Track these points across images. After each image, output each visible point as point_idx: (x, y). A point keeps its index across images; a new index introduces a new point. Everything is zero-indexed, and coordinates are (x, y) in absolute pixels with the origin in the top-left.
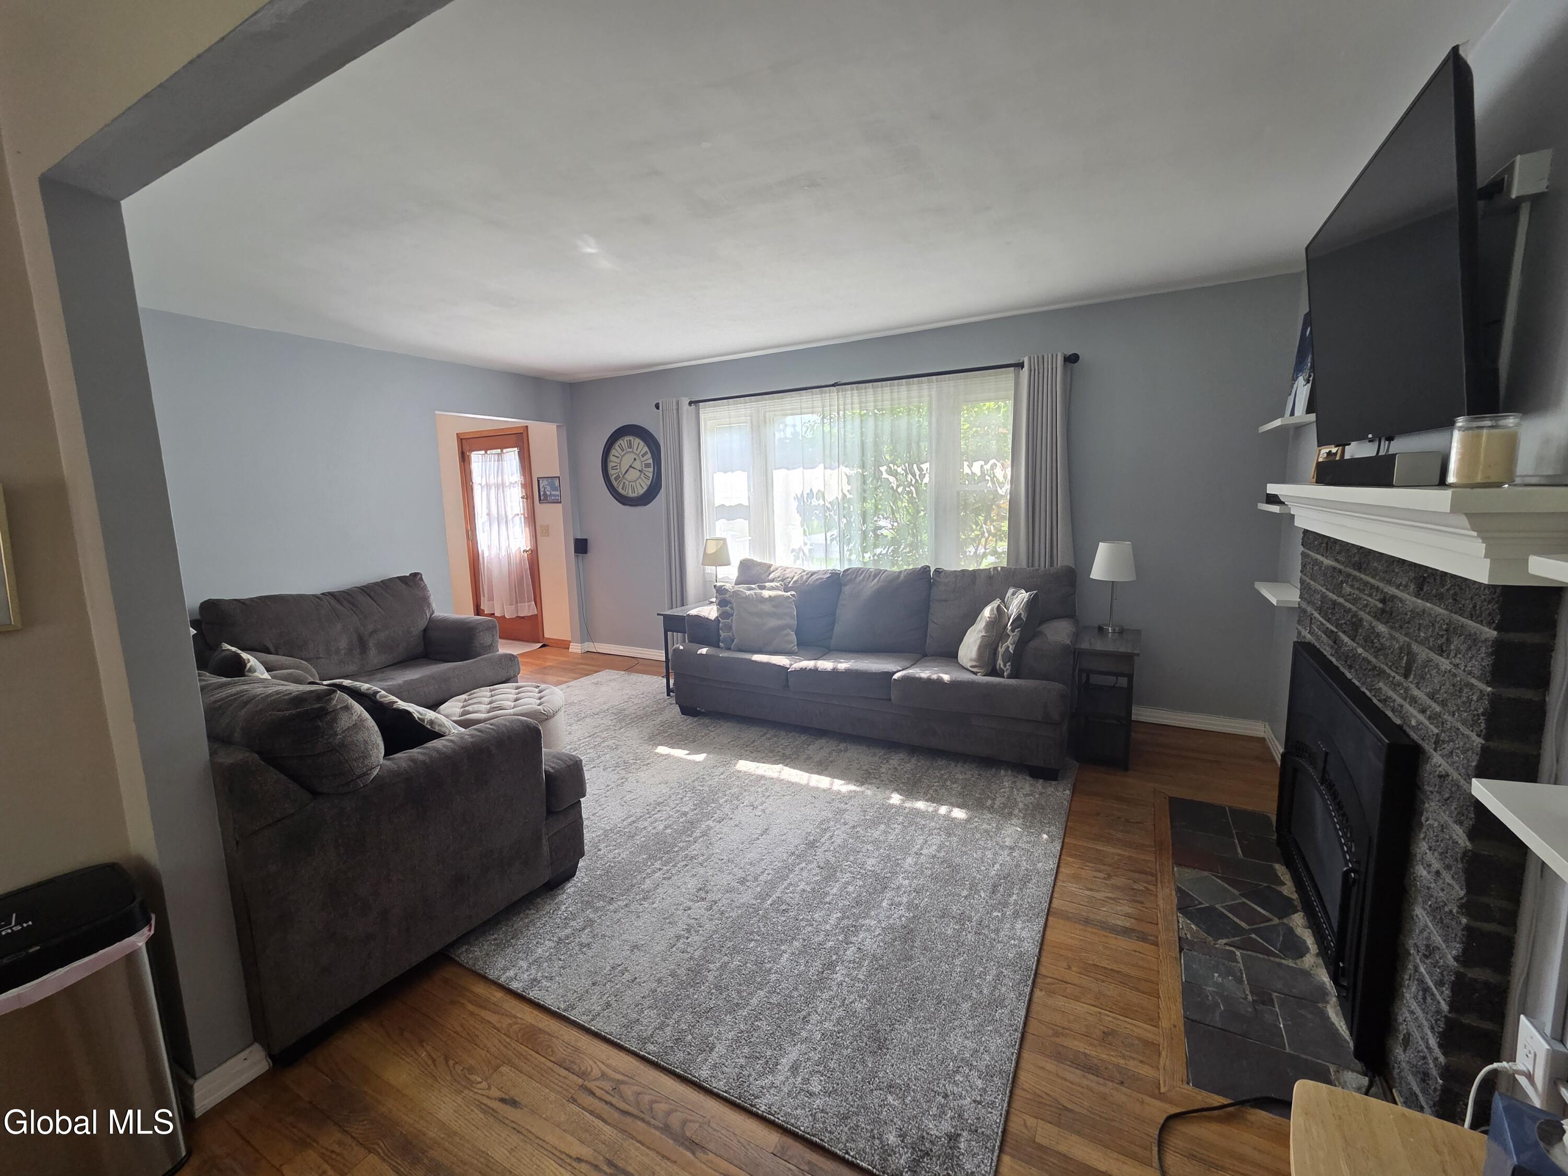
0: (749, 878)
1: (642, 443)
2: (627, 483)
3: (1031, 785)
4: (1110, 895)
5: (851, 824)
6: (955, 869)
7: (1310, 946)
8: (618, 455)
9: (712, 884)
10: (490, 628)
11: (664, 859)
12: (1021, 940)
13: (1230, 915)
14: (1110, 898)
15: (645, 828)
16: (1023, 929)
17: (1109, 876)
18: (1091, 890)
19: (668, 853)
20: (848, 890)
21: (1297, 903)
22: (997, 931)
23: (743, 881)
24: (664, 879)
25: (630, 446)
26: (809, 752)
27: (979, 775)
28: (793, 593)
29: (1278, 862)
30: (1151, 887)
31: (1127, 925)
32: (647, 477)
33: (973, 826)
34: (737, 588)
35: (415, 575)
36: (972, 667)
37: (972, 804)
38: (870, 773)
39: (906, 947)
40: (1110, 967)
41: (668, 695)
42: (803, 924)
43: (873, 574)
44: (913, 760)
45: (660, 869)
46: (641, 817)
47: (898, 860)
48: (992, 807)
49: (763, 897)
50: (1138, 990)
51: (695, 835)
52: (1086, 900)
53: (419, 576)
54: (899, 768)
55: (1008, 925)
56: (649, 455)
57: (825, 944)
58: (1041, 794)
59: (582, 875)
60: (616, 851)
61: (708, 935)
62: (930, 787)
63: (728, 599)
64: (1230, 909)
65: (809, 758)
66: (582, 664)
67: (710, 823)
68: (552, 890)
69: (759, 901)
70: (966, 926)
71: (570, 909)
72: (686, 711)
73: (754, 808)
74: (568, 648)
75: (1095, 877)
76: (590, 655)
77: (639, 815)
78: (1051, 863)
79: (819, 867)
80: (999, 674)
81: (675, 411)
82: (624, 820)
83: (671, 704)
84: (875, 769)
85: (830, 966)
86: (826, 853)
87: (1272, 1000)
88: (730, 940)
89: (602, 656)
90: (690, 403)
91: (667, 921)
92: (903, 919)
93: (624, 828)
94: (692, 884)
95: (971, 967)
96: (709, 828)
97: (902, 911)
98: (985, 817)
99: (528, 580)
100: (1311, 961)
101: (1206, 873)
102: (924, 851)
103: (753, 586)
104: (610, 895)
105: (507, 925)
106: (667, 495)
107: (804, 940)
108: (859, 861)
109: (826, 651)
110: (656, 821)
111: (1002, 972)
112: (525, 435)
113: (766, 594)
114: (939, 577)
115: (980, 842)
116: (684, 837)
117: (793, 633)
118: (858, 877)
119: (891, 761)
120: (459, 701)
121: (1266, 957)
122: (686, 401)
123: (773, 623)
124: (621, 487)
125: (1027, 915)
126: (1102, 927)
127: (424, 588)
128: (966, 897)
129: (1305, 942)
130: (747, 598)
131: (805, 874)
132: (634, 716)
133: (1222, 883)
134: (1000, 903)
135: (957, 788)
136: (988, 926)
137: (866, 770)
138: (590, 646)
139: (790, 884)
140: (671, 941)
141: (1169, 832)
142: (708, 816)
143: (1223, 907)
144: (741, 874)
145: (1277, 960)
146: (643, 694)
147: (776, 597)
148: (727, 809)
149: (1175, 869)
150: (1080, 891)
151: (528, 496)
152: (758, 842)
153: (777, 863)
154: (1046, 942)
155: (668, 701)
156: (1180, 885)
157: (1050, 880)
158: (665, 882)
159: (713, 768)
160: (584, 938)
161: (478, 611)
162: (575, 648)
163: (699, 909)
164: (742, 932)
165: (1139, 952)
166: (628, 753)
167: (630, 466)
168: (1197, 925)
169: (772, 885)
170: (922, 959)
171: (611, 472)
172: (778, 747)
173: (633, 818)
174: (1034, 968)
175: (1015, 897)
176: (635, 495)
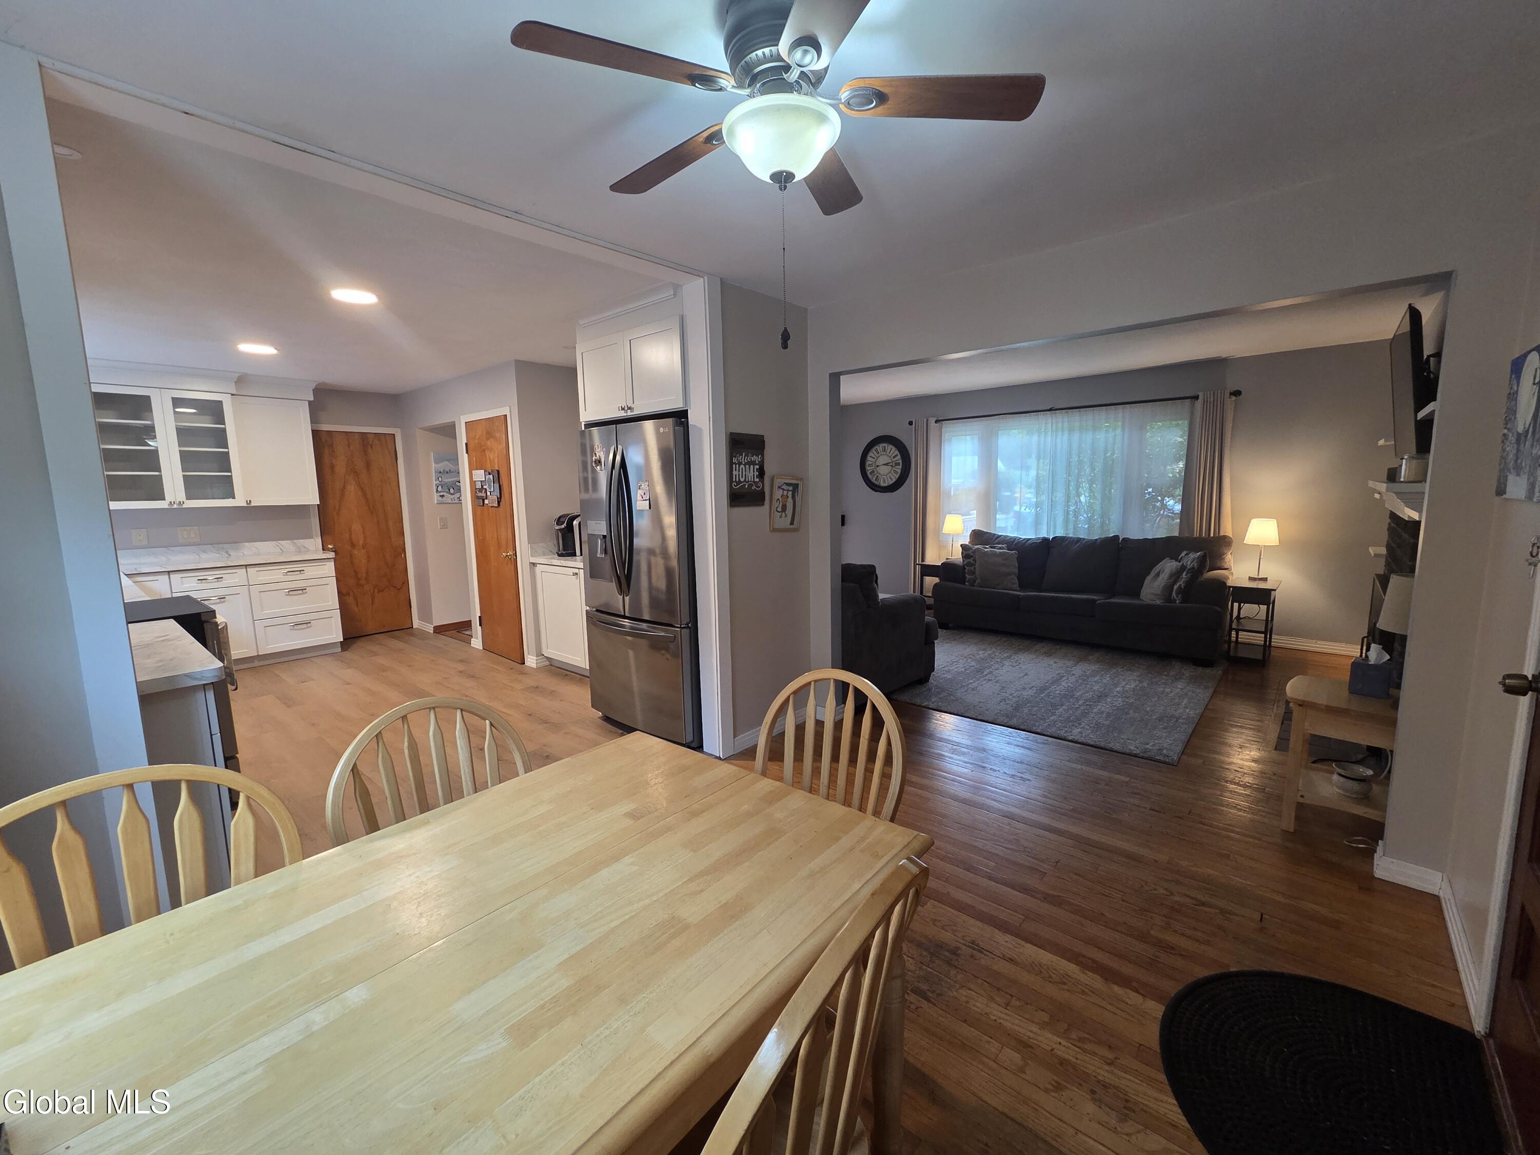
0: (1026, 688)
1: (894, 448)
2: (880, 476)
3: (1194, 671)
6: (1147, 693)
8: (874, 456)
9: (1007, 688)
11: (973, 679)
12: (1189, 714)
22: (1175, 711)
23: (1023, 689)
24: (979, 685)
25: (884, 450)
28: (1016, 551)
32: (897, 473)
33: (1156, 680)
34: (975, 546)
36: (1155, 596)
38: (1082, 659)
42: (1065, 702)
43: (1076, 539)
45: (974, 682)
47: (1112, 688)
48: (1168, 675)
49: (1038, 694)
51: (985, 673)
54: (1101, 657)
56: (899, 457)
57: (1080, 708)
58: (1201, 672)
59: (932, 681)
60: (944, 676)
63: (970, 554)
65: (1037, 650)
67: (991, 670)
78: (1207, 694)
79: (1065, 687)
80: (1174, 603)
81: (924, 427)
84: (1085, 657)
85: (1086, 713)
86: (1067, 684)
90: (937, 422)
97: (1119, 702)
103: (984, 546)
106: (915, 481)
107: (1068, 706)
108: (1088, 687)
110: (957, 667)
113: (997, 551)
114: (1127, 542)
115: (1161, 686)
116: (979, 673)
117: (1016, 576)
118: (1090, 691)
119: (1094, 655)
122: (932, 420)
123: (1002, 570)
124: (874, 478)
125: (1192, 708)
128: (1156, 701)
130: (985, 554)
131: (1058, 689)
134: (1176, 704)
137: (1079, 657)
139: (1051, 691)
142: (988, 667)
144: (1021, 686)
147: (1004, 554)
148: (997, 666)
152: (1024, 678)
153: (1039, 684)
157: (1206, 700)
159: (977, 651)
167: (883, 464)
169: (1041, 691)
170: (1134, 714)
171: (868, 468)
172: (1014, 645)
175: (1185, 703)
176: (886, 485)
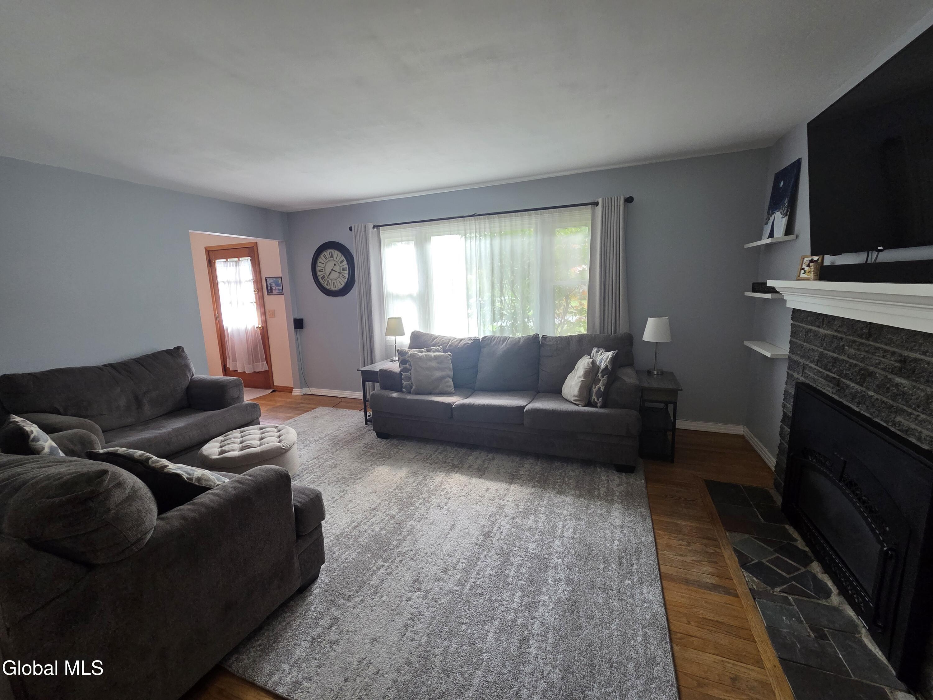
0: (449, 567)
1: (340, 254)
2: (330, 281)
3: (619, 477)
4: (694, 558)
5: (511, 516)
6: (589, 546)
7: (831, 587)
8: (323, 262)
9: (423, 575)
10: (236, 385)
11: (384, 556)
12: (651, 603)
13: (774, 567)
14: (694, 561)
15: (366, 531)
16: (649, 593)
17: (689, 544)
18: (681, 555)
19: (386, 551)
20: (522, 571)
21: (810, 554)
22: (632, 597)
23: (445, 571)
24: (387, 574)
25: (332, 256)
26: (470, 462)
27: (584, 472)
28: (450, 353)
29: (787, 524)
30: (718, 550)
31: (714, 582)
32: (344, 277)
33: (591, 511)
34: (412, 351)
35: (178, 348)
36: (575, 400)
37: (586, 494)
38: (513, 475)
39: (575, 617)
40: (716, 620)
41: (366, 424)
42: (497, 604)
43: (502, 339)
44: (539, 463)
45: (382, 566)
46: (361, 522)
47: (549, 542)
48: (600, 496)
49: (462, 583)
50: (740, 637)
51: (403, 534)
52: (681, 564)
53: (181, 349)
54: (532, 470)
55: (638, 591)
56: (345, 262)
57: (517, 621)
58: (627, 483)
59: (324, 578)
60: (347, 553)
61: (428, 622)
62: (555, 483)
63: (407, 359)
64: (771, 561)
65: (470, 466)
66: (302, 403)
67: (412, 522)
68: (302, 593)
69: (460, 587)
70: (610, 594)
71: (318, 609)
72: (380, 435)
73: (442, 508)
74: (292, 392)
75: (681, 545)
76: (308, 397)
77: (359, 520)
78: (650, 536)
79: (497, 554)
80: (594, 405)
81: (363, 233)
82: (349, 526)
83: (369, 430)
84: (515, 472)
85: (524, 641)
86: (500, 542)
87: (825, 635)
88: (445, 624)
89: (315, 397)
90: (374, 227)
91: (395, 612)
92: (566, 593)
93: (351, 532)
94: (409, 576)
95: (624, 631)
96: (413, 527)
97: (563, 586)
98: (597, 503)
99: (260, 347)
100: (836, 599)
101: (747, 536)
102: (565, 534)
103: (423, 350)
104: (348, 593)
105: (268, 630)
106: (359, 287)
107: (501, 619)
108: (523, 546)
109: (473, 390)
110: (373, 524)
111: (647, 633)
112: (255, 248)
113: (432, 354)
114: (546, 341)
115: (600, 524)
116: (395, 536)
117: (451, 380)
118: (526, 559)
119: (526, 466)
120: (217, 442)
121: (808, 599)
122: (371, 226)
123: (438, 374)
124: (325, 284)
125: (648, 581)
126: (699, 585)
127: (186, 358)
128: (603, 570)
129: (827, 585)
130: (420, 358)
131: (488, 560)
132: (344, 441)
133: (760, 543)
134: (627, 573)
135: (572, 482)
136: (625, 593)
137: (510, 473)
138: (307, 391)
139: (480, 570)
140: (401, 631)
141: (714, 506)
142: (410, 517)
143: (767, 561)
144: (443, 565)
145: (815, 600)
146: (348, 424)
147: (439, 357)
148: (422, 510)
149: (727, 534)
150: (675, 557)
151: (259, 290)
152: (450, 536)
153: (466, 553)
154: (667, 603)
155: (367, 429)
156: (735, 547)
157: (653, 549)
158: (387, 577)
159: (407, 478)
160: (333, 636)
161: (226, 371)
162: (297, 392)
163: (417, 599)
164: (454, 616)
165: (730, 604)
166: (344, 470)
167: (332, 270)
168: (757, 578)
169: (467, 572)
170: (588, 627)
171: (319, 273)
172: (448, 458)
173: (356, 524)
174: (667, 626)
175: (635, 567)
176: (336, 289)
